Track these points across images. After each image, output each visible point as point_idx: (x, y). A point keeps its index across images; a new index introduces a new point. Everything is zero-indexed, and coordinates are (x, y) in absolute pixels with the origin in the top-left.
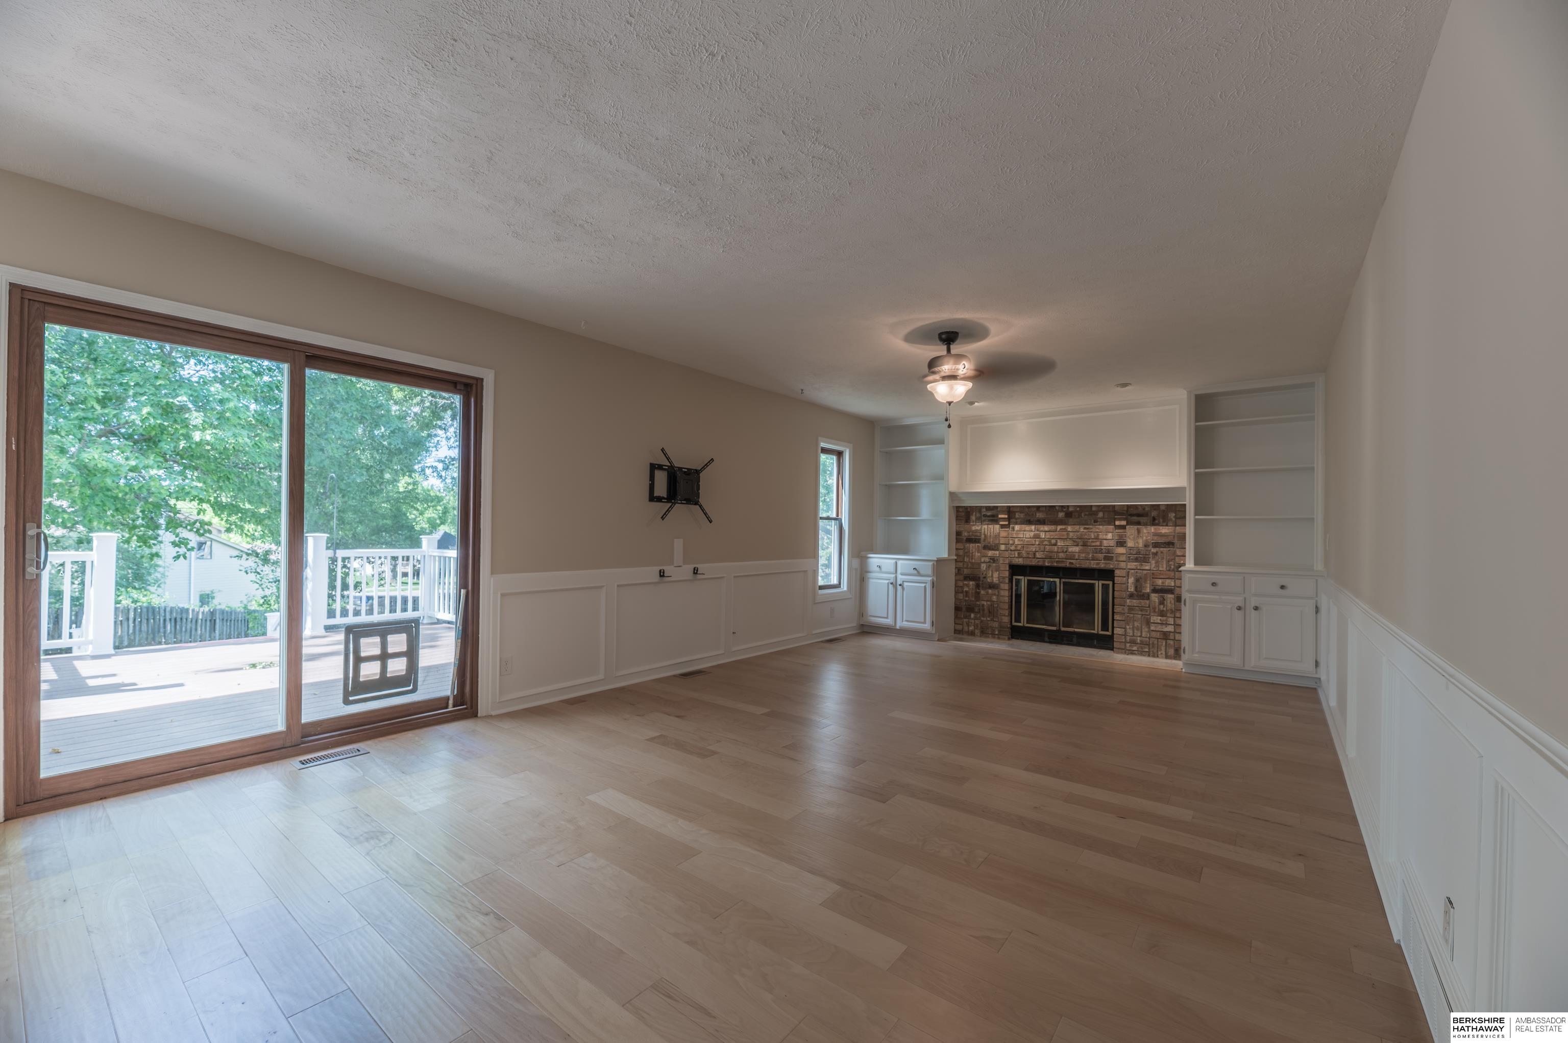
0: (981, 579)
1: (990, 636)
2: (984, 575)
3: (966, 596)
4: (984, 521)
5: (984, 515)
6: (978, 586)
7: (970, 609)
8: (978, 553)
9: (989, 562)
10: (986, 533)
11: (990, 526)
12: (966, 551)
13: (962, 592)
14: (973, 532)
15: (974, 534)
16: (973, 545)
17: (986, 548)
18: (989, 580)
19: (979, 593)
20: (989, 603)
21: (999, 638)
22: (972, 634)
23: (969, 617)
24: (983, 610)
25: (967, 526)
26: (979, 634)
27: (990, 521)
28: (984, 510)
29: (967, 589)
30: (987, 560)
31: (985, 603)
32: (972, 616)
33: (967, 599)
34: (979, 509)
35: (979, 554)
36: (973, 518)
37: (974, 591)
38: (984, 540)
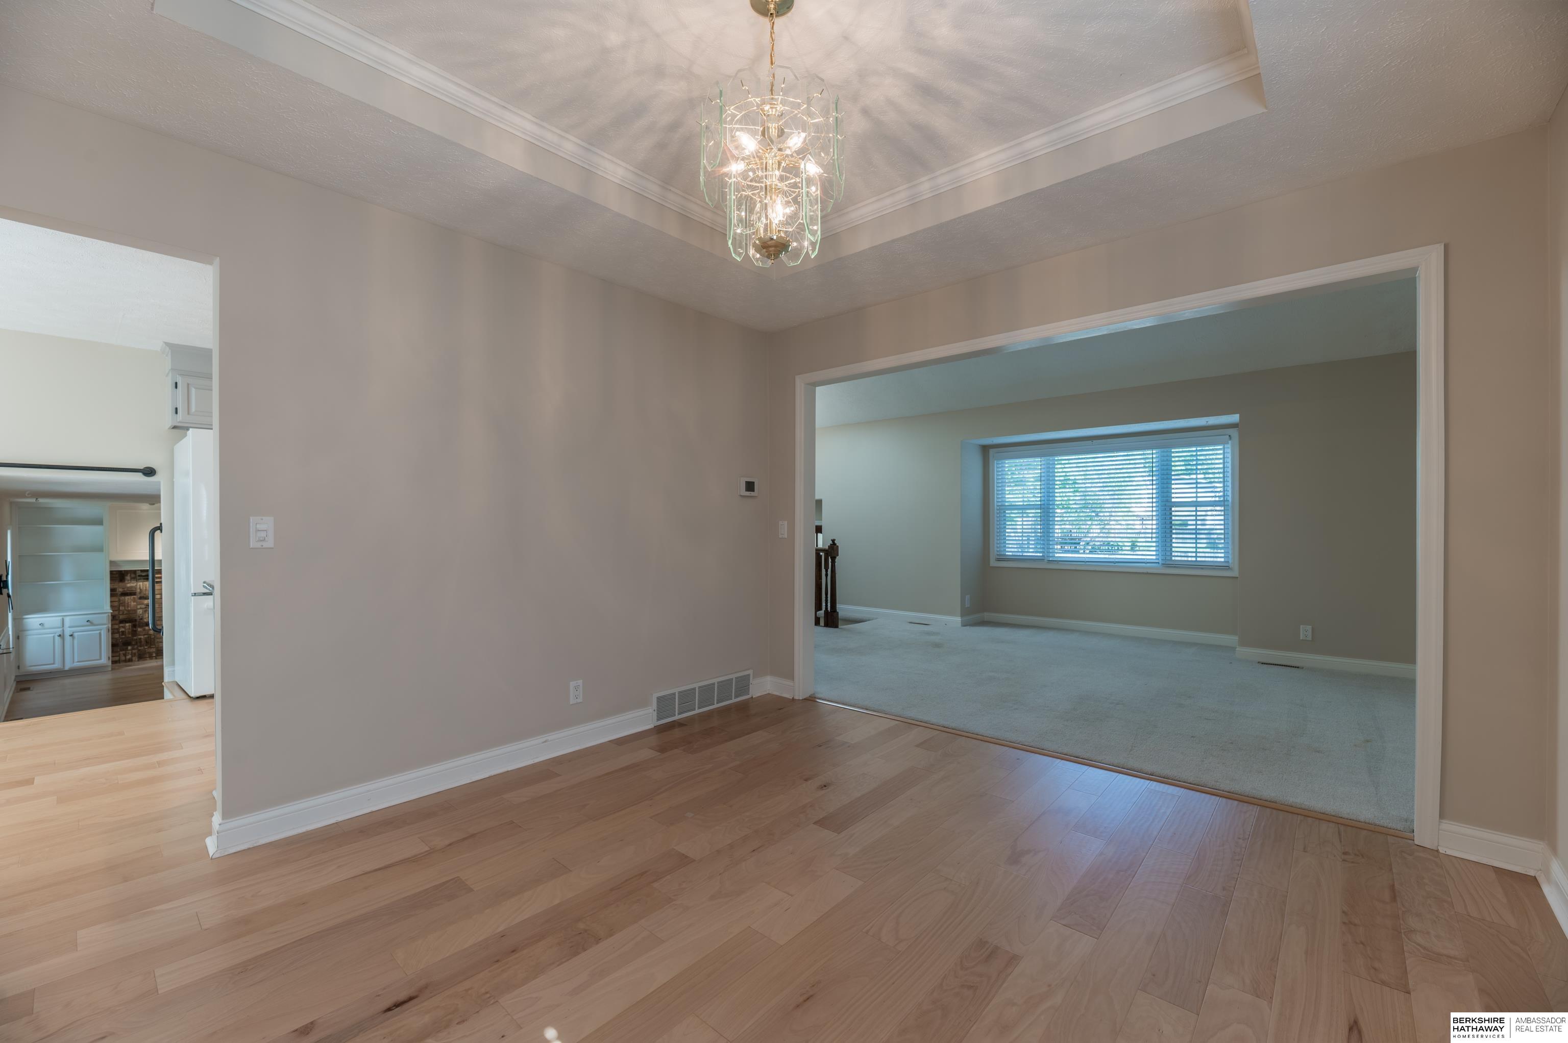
0: (138, 620)
1: (148, 659)
2: (141, 618)
3: (123, 634)
4: (139, 579)
5: (139, 576)
6: (134, 626)
7: (127, 643)
8: (134, 602)
9: (145, 608)
10: (142, 588)
11: (145, 583)
12: (121, 602)
13: (118, 632)
14: (128, 588)
15: (129, 589)
16: (129, 597)
17: (141, 598)
18: (145, 620)
19: (136, 631)
20: (145, 636)
21: (156, 658)
22: (130, 660)
23: (127, 649)
24: (141, 642)
25: (121, 584)
26: (137, 660)
27: (144, 579)
28: (140, 572)
29: (123, 630)
30: (143, 606)
31: (142, 637)
32: (129, 648)
33: (123, 636)
34: (135, 572)
35: (135, 603)
36: (128, 578)
37: (130, 630)
38: (140, 593)
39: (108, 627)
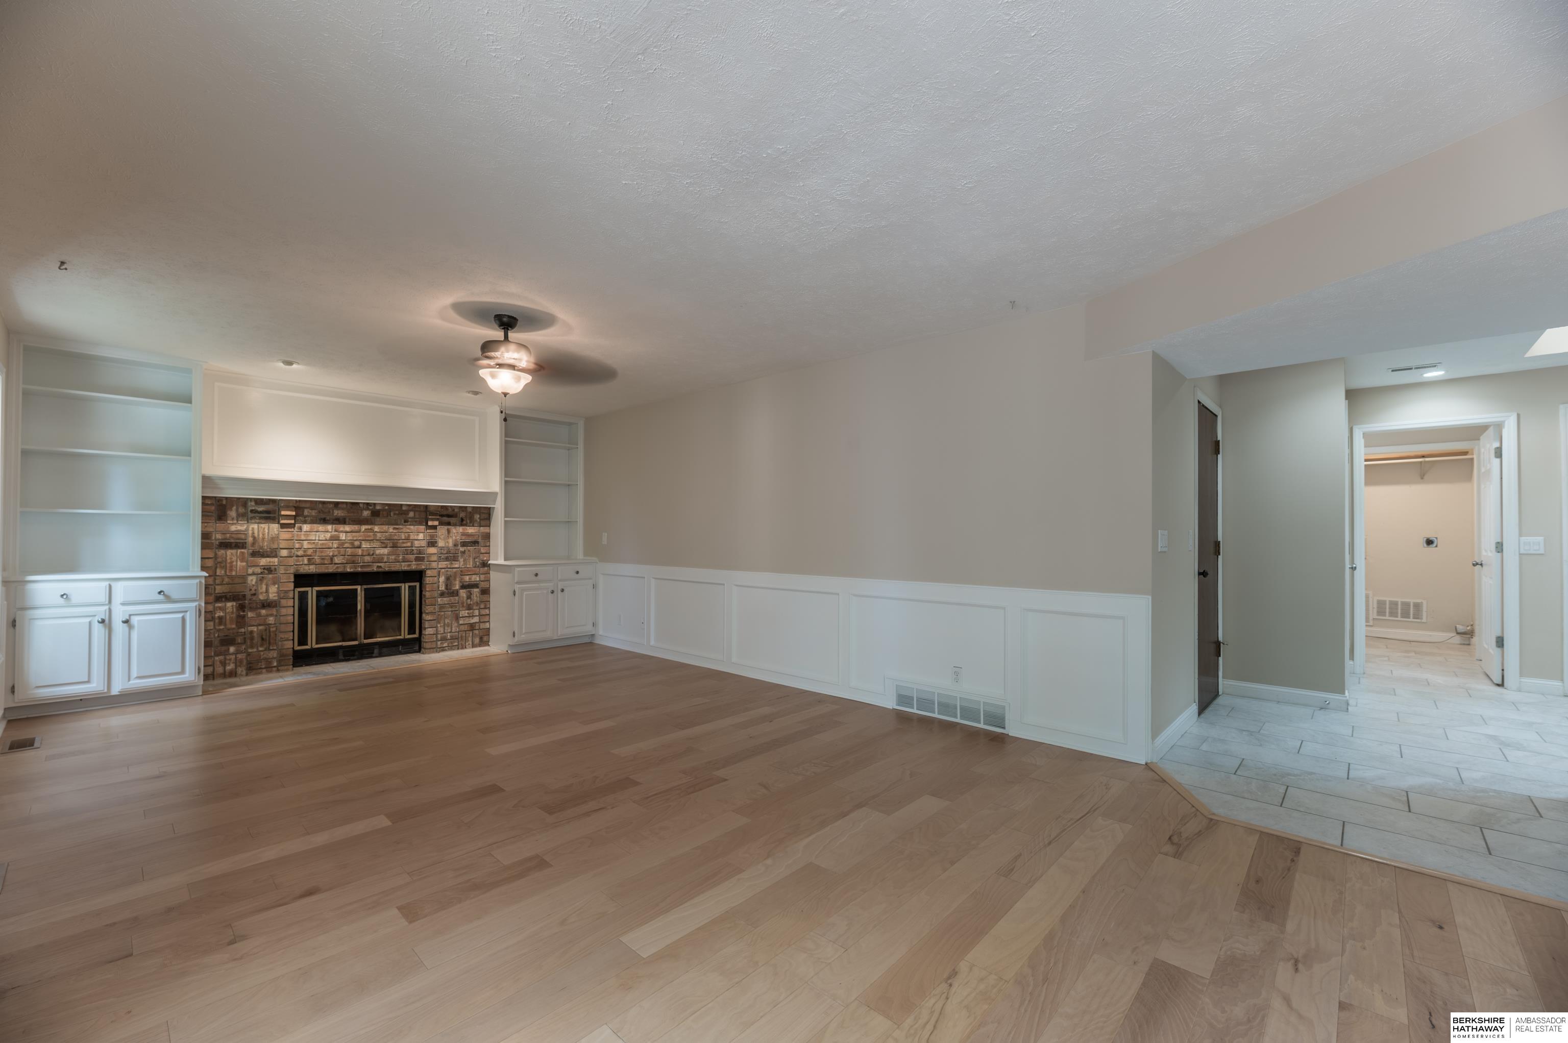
0: (248, 597)
1: (264, 671)
2: (253, 592)
3: (220, 624)
4: (252, 518)
5: (252, 511)
6: (242, 607)
7: (228, 641)
8: (242, 562)
9: (262, 573)
10: (256, 535)
11: (263, 525)
12: (219, 560)
13: (213, 619)
14: (232, 533)
15: (233, 535)
16: (234, 551)
17: (254, 554)
18: (261, 597)
19: (244, 617)
20: (260, 628)
21: (278, 670)
22: (233, 674)
23: (227, 653)
24: (252, 639)
25: (220, 526)
26: (244, 673)
27: (261, 518)
28: (253, 503)
29: (222, 614)
30: (258, 570)
31: (255, 629)
32: (232, 649)
33: (222, 627)
34: (244, 502)
35: (244, 564)
36: (233, 513)
37: (234, 616)
38: (253, 544)
39: (200, 605)
